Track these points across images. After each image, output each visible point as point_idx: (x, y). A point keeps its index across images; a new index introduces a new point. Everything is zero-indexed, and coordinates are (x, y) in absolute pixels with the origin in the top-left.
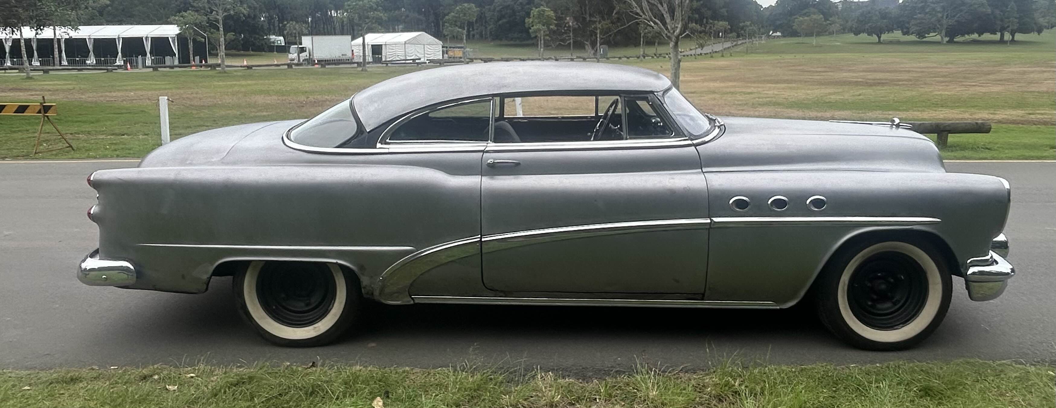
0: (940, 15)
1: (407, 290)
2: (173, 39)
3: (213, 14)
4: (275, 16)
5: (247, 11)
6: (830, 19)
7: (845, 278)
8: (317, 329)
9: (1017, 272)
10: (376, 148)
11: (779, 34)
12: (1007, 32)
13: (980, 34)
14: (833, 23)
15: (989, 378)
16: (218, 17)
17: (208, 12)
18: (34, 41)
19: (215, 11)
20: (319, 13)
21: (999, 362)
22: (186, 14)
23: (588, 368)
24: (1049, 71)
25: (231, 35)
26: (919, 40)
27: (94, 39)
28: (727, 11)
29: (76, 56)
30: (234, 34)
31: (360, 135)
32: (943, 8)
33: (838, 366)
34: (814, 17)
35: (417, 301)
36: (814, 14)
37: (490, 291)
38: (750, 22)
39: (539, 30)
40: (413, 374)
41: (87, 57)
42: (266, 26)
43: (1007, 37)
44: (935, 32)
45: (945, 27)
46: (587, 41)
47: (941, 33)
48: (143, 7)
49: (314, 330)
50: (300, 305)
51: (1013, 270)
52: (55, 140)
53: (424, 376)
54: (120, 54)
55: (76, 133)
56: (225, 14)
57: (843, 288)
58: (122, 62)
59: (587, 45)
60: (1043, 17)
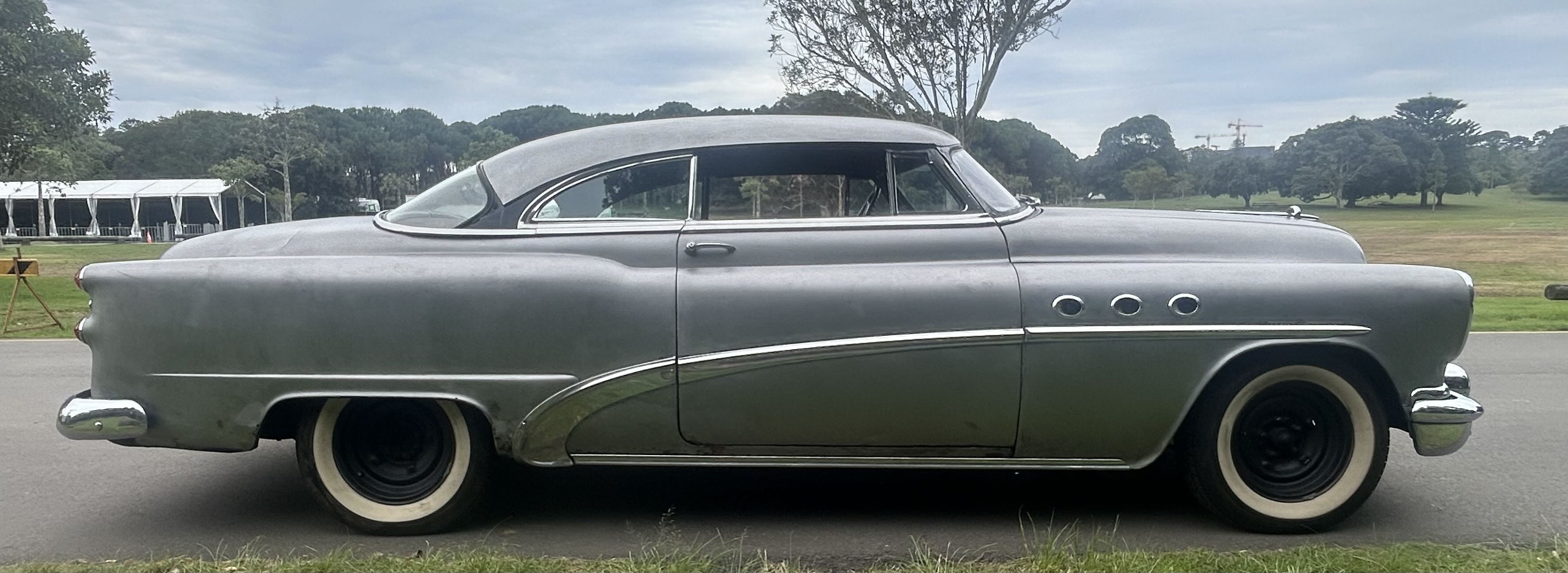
0: (1334, 167)
1: (564, 442)
2: (216, 199)
3: (275, 158)
4: (366, 171)
5: (324, 153)
6: (1177, 174)
7: (1228, 421)
8: (425, 507)
9: (1485, 413)
10: (517, 228)
11: (1101, 196)
12: (1431, 193)
13: (1393, 194)
14: (1180, 179)
15: (1450, 565)
16: (281, 162)
17: (267, 154)
18: (9, 203)
19: (278, 153)
20: (432, 166)
21: (1462, 546)
22: (234, 162)
23: (839, 557)
24: (1495, 239)
25: (301, 197)
26: (1305, 203)
27: (99, 200)
28: (1027, 163)
29: (71, 225)
30: (305, 194)
31: (493, 209)
32: (1339, 156)
33: (1221, 552)
34: (1152, 170)
35: (578, 462)
36: (1153, 165)
37: (690, 445)
38: (1060, 178)
39: (755, 188)
40: (573, 565)
41: (88, 226)
42: (353, 184)
43: (1431, 198)
44: (1328, 192)
45: (1342, 184)
46: (824, 205)
47: (1336, 194)
48: (172, 156)
49: (420, 507)
50: (401, 474)
51: (1480, 409)
52: (35, 318)
53: (590, 567)
54: (136, 222)
55: (67, 310)
56: (293, 158)
57: (1225, 439)
58: (140, 233)
59: (824, 209)
60: (1483, 170)
